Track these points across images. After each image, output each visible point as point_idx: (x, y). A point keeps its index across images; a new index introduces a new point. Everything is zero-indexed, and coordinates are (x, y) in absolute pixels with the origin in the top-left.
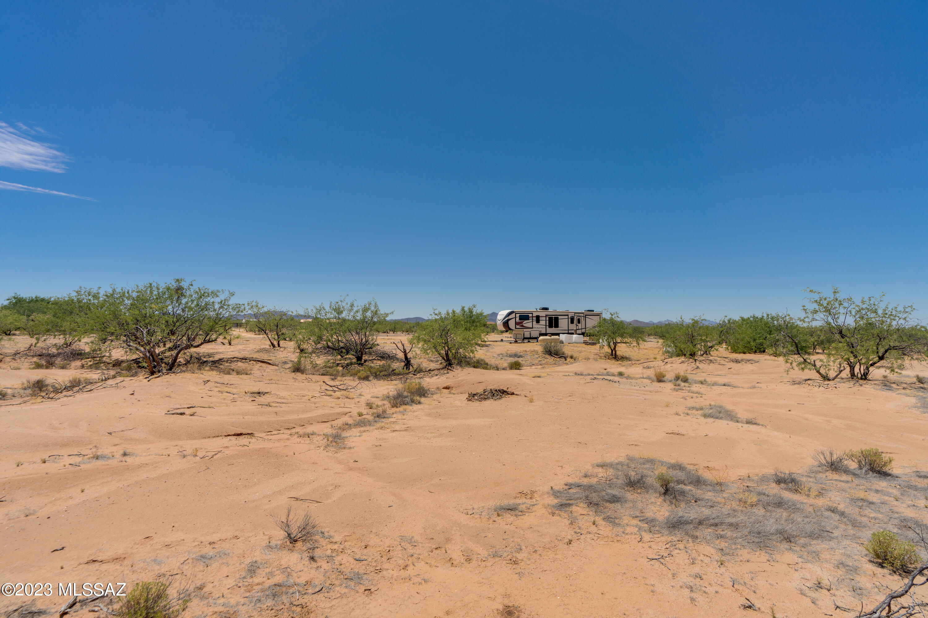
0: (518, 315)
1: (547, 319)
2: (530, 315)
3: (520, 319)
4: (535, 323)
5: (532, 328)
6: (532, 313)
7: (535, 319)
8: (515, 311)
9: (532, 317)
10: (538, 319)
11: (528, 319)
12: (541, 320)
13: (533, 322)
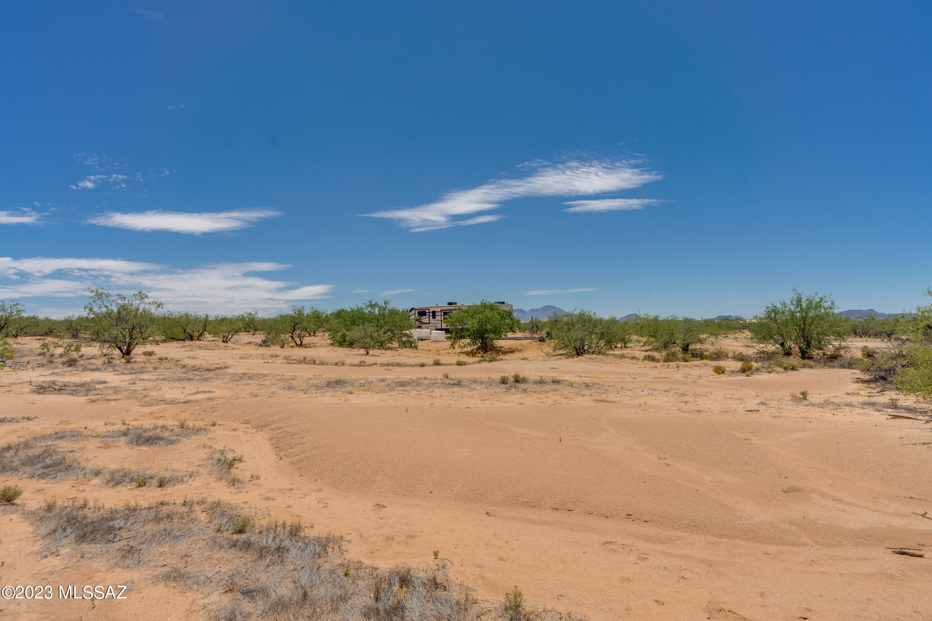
0: (417, 312)
1: (442, 314)
2: (427, 311)
3: (419, 316)
4: (431, 318)
5: (429, 324)
6: (429, 309)
7: (431, 314)
8: (415, 307)
9: (429, 312)
10: (434, 314)
11: (425, 315)
12: (437, 316)
13: (429, 317)
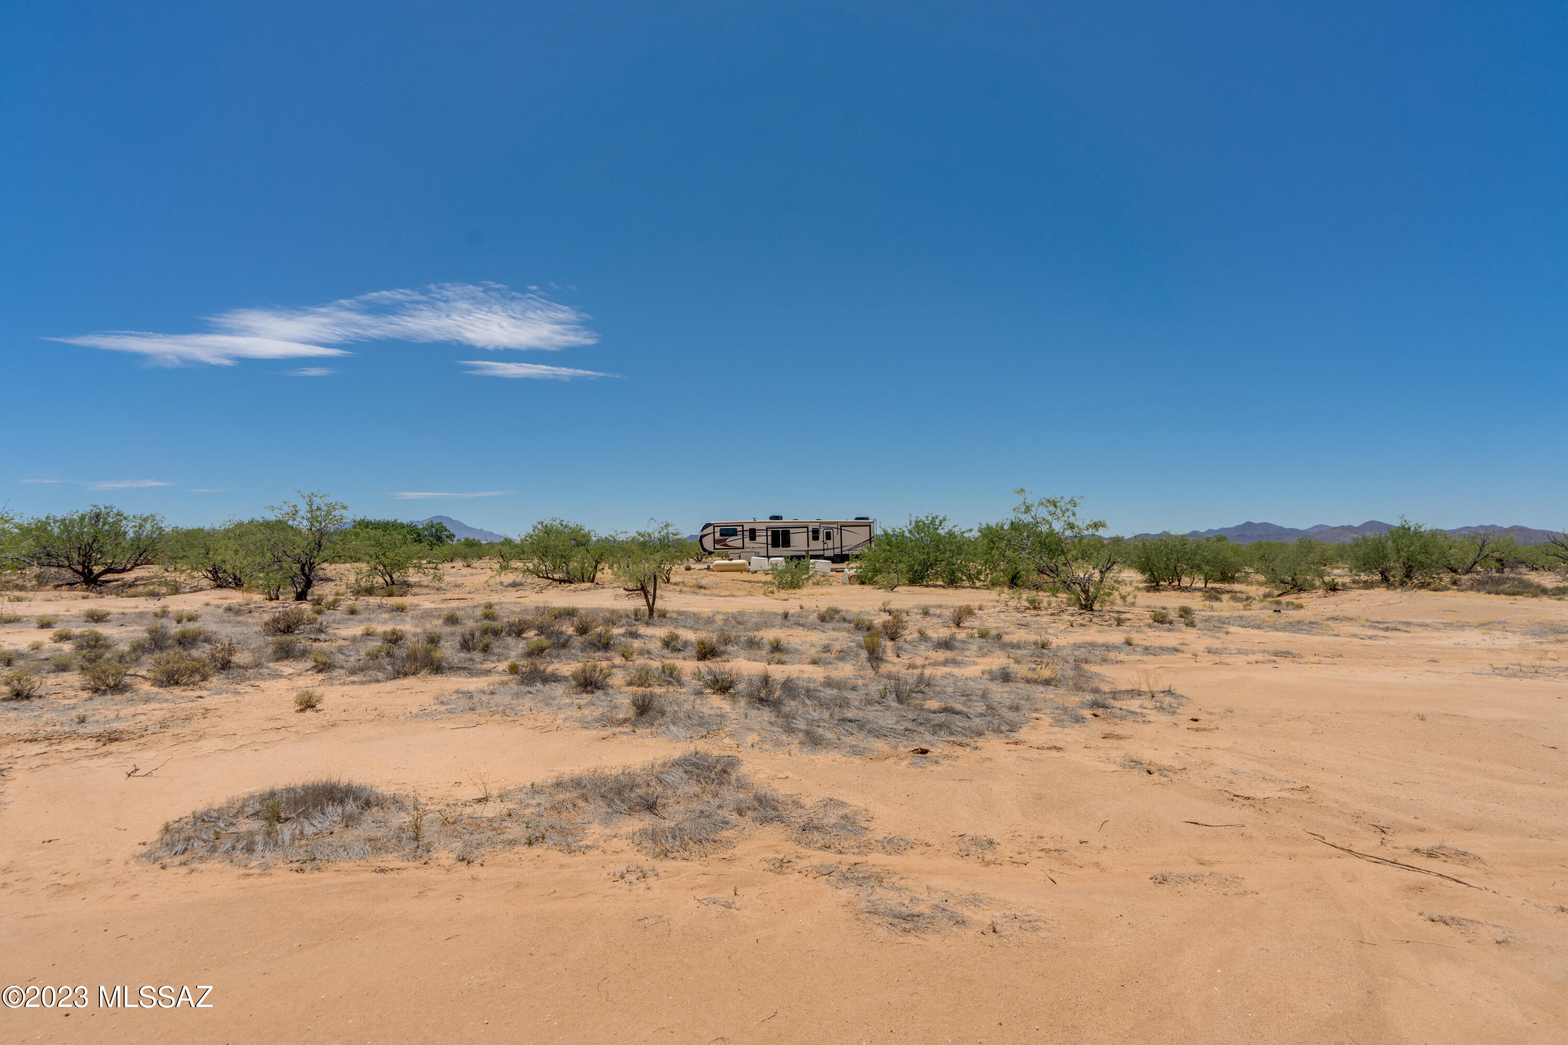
0: (717, 529)
1: (770, 534)
2: (739, 529)
3: (723, 535)
4: (747, 540)
6: (743, 526)
7: (747, 534)
8: (713, 522)
9: (743, 531)
10: (753, 534)
11: (736, 535)
12: (759, 536)
13: (743, 538)
